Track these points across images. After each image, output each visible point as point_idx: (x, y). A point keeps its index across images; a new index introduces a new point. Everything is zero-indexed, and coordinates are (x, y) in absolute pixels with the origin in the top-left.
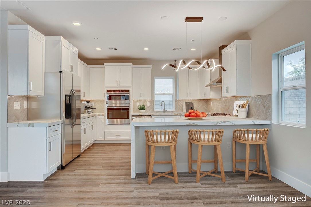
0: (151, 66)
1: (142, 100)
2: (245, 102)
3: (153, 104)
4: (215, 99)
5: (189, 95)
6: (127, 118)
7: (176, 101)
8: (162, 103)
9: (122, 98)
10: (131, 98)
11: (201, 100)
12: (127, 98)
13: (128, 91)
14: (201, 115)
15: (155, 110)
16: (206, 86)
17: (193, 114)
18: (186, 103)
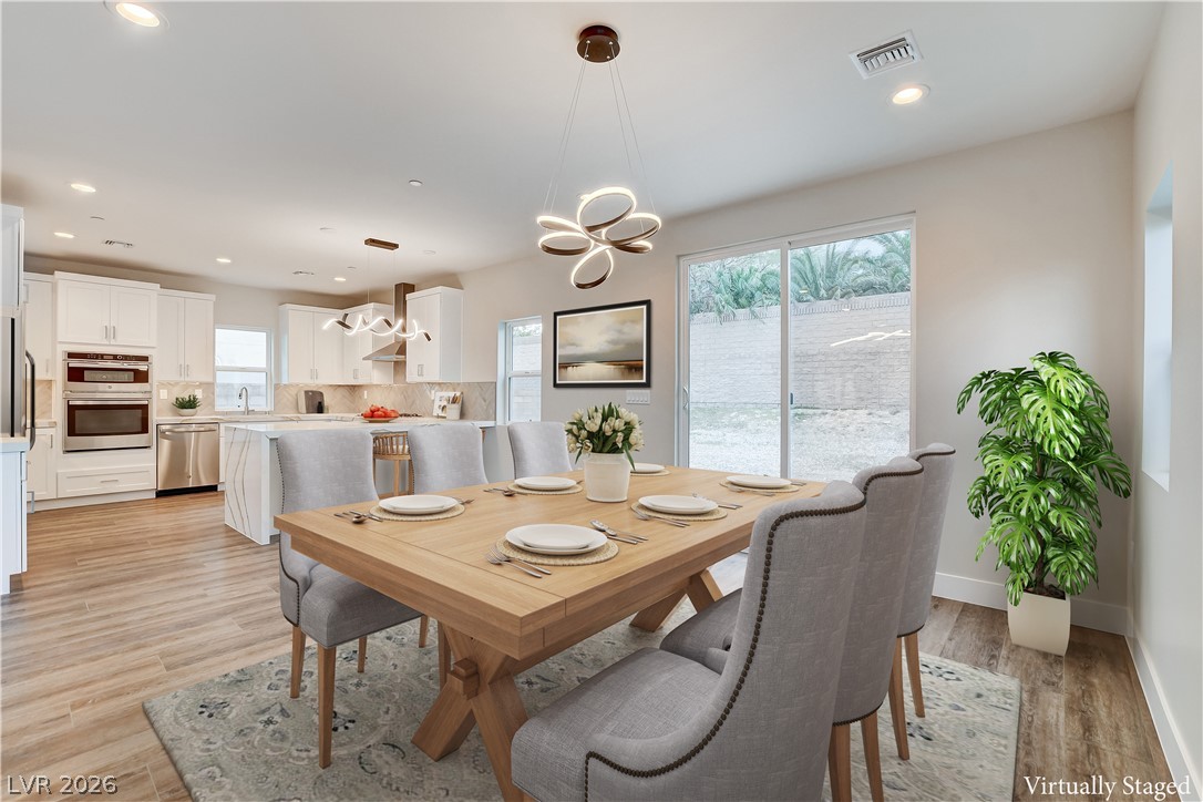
0: (213, 297)
1: (177, 383)
2: (458, 394)
3: (213, 394)
4: (377, 385)
5: (314, 374)
6: (140, 430)
7: (277, 387)
8: (244, 393)
9: (126, 376)
10: (154, 377)
11: (340, 386)
12: (141, 377)
13: (145, 359)
14: (393, 415)
15: (217, 409)
16: (364, 359)
17: (380, 413)
18: (306, 392)
